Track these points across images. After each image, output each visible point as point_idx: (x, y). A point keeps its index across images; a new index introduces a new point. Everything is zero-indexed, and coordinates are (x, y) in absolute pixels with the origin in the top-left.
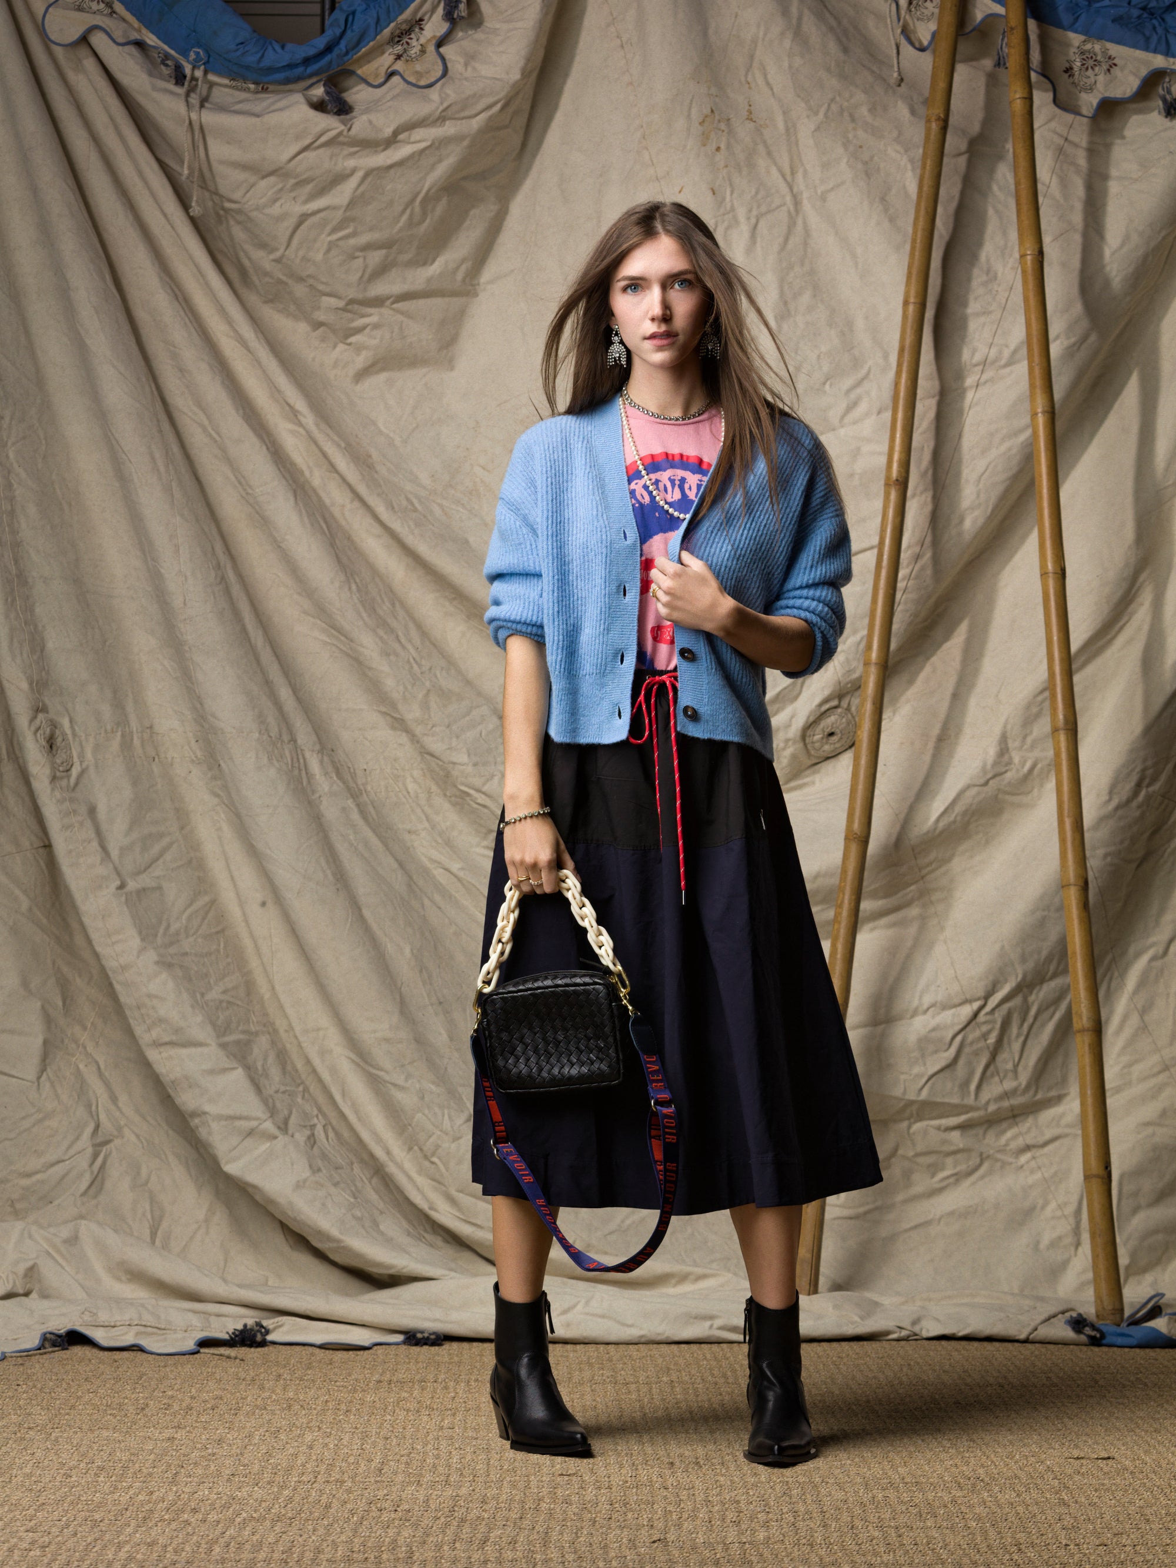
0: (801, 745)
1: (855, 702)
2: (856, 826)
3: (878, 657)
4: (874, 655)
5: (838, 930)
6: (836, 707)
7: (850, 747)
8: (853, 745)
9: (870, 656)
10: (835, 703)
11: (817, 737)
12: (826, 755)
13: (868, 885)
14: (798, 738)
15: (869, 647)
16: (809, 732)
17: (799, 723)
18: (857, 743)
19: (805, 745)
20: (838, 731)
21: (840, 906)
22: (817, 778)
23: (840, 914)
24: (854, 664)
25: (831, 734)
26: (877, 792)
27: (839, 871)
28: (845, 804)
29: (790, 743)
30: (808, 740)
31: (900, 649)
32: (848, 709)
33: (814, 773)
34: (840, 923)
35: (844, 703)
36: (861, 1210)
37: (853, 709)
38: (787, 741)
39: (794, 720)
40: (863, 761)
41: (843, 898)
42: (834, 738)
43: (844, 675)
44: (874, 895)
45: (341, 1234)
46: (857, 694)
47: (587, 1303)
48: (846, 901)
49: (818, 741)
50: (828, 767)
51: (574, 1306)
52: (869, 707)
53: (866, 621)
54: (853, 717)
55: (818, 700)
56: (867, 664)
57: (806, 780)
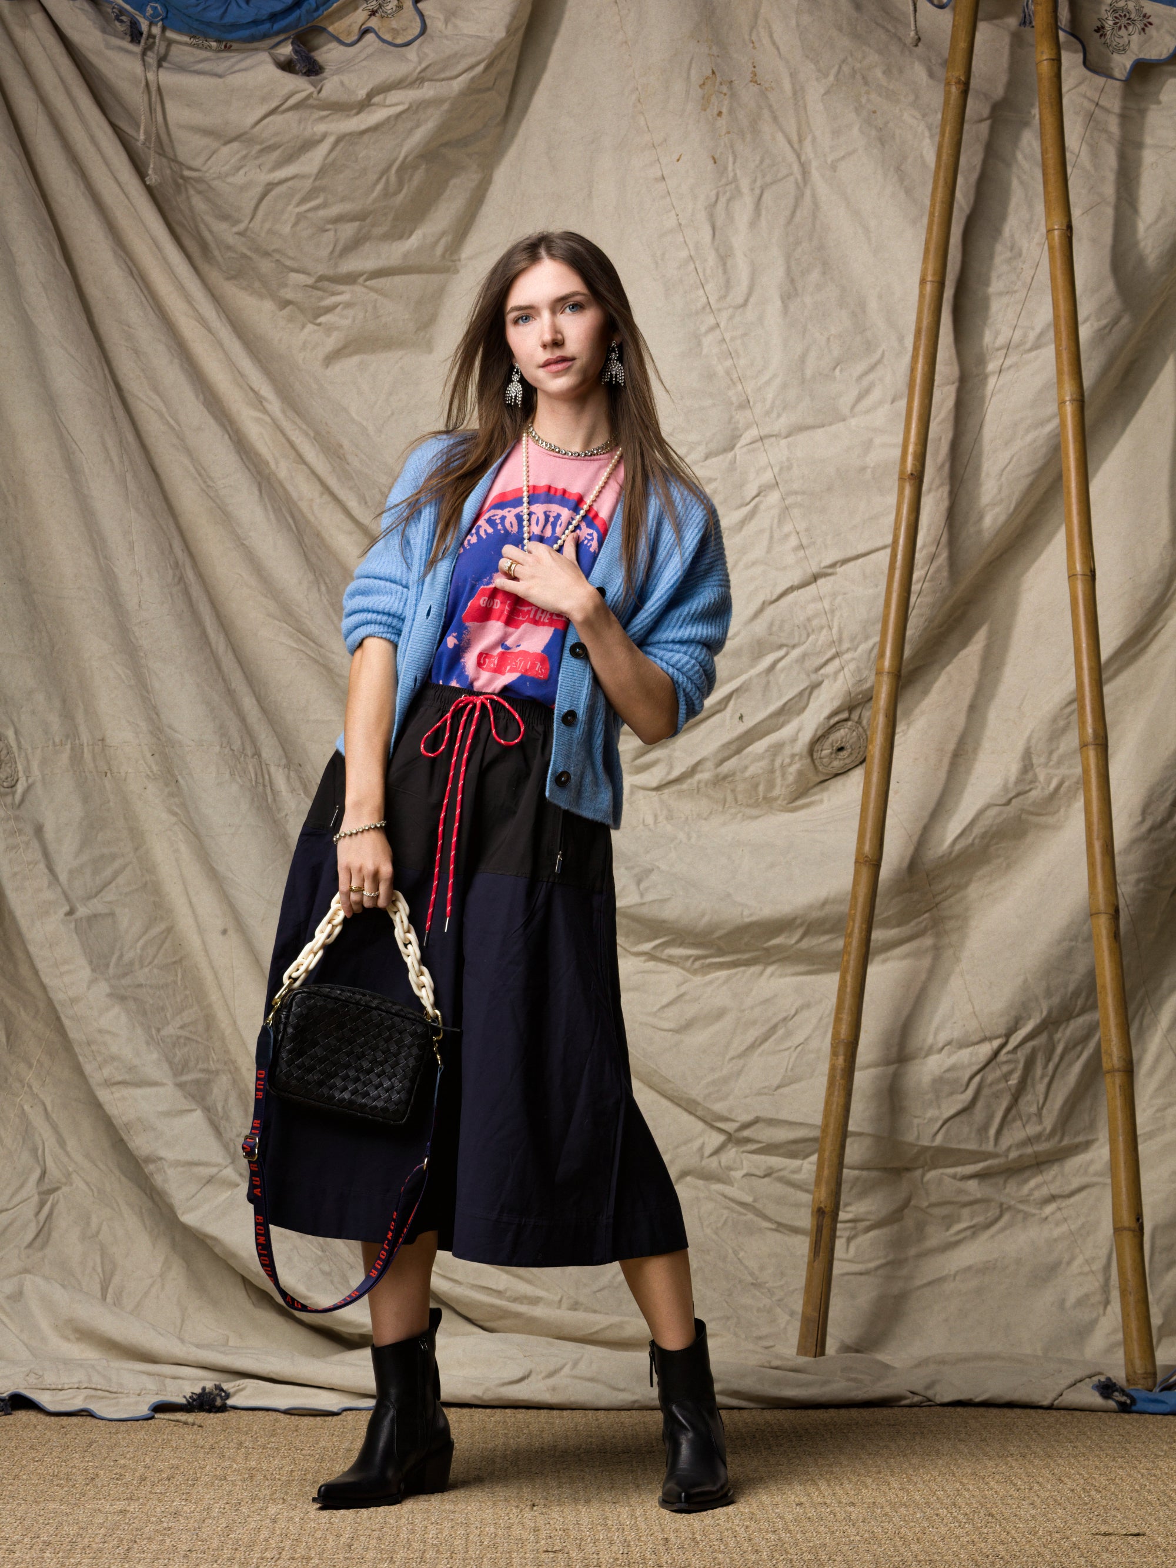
0: (809, 760)
1: (867, 714)
2: (867, 848)
3: (891, 666)
4: (887, 663)
5: (848, 962)
6: (846, 720)
7: (861, 763)
8: (863, 761)
9: (883, 665)
10: (845, 715)
11: (826, 752)
12: (835, 771)
13: (880, 913)
14: (805, 752)
15: (881, 655)
16: (817, 747)
17: (806, 737)
18: (868, 760)
19: (813, 761)
20: (848, 746)
21: (850, 935)
22: (825, 796)
23: (850, 944)
24: (865, 673)
25: (841, 749)
26: (889, 812)
27: (849, 897)
28: (855, 824)
29: (797, 758)
30: (815, 755)
31: (913, 657)
32: (859, 722)
33: (823, 790)
34: (849, 954)
35: (855, 716)
36: (872, 1265)
37: (865, 722)
38: (793, 756)
39: (800, 735)
40: (875, 777)
41: (853, 926)
42: (844, 754)
43: (854, 685)
44: (886, 924)
45: (309, 1290)
46: (868, 705)
47: (575, 1364)
48: (856, 931)
49: (826, 756)
50: (838, 784)
51: (561, 1368)
52: (881, 719)
53: (879, 627)
54: (865, 731)
55: (827, 712)
56: (879, 673)
57: (813, 798)
